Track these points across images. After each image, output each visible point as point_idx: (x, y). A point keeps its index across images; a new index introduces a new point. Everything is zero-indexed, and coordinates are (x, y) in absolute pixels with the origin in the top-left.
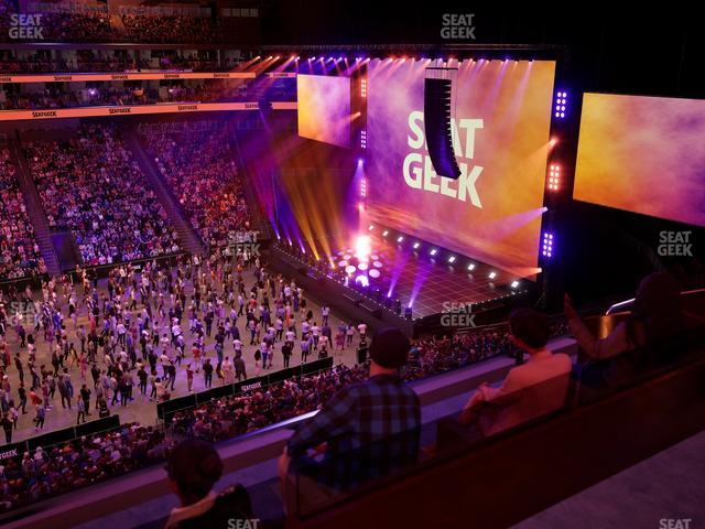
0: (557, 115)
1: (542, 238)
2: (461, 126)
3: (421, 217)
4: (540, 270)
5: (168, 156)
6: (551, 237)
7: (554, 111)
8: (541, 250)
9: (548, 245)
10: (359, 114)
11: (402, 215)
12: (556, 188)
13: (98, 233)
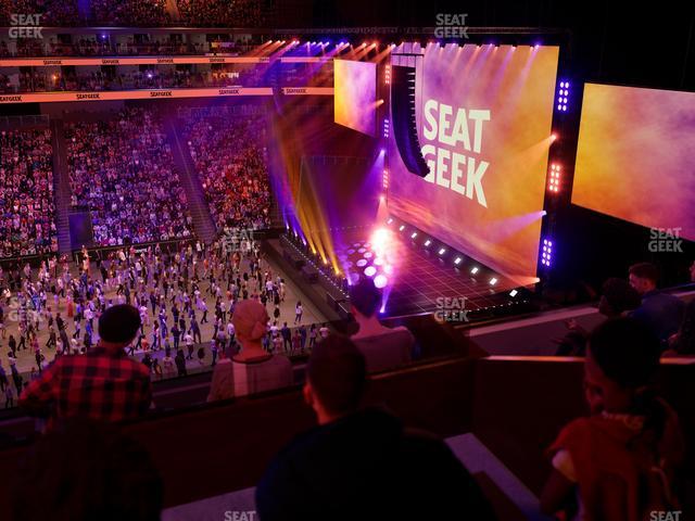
0: (560, 108)
1: (542, 245)
2: (470, 117)
3: (433, 212)
4: (537, 280)
5: (201, 140)
6: (550, 244)
7: (556, 103)
8: (540, 257)
9: (547, 253)
10: (382, 101)
11: (417, 210)
12: (556, 190)
13: (115, 214)
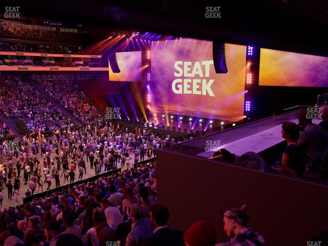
0: (249, 54)
1: (245, 103)
3: (182, 105)
4: (245, 117)
6: (249, 102)
7: (247, 53)
8: (245, 108)
9: (248, 106)
10: (147, 66)
11: (172, 106)
12: (250, 82)
